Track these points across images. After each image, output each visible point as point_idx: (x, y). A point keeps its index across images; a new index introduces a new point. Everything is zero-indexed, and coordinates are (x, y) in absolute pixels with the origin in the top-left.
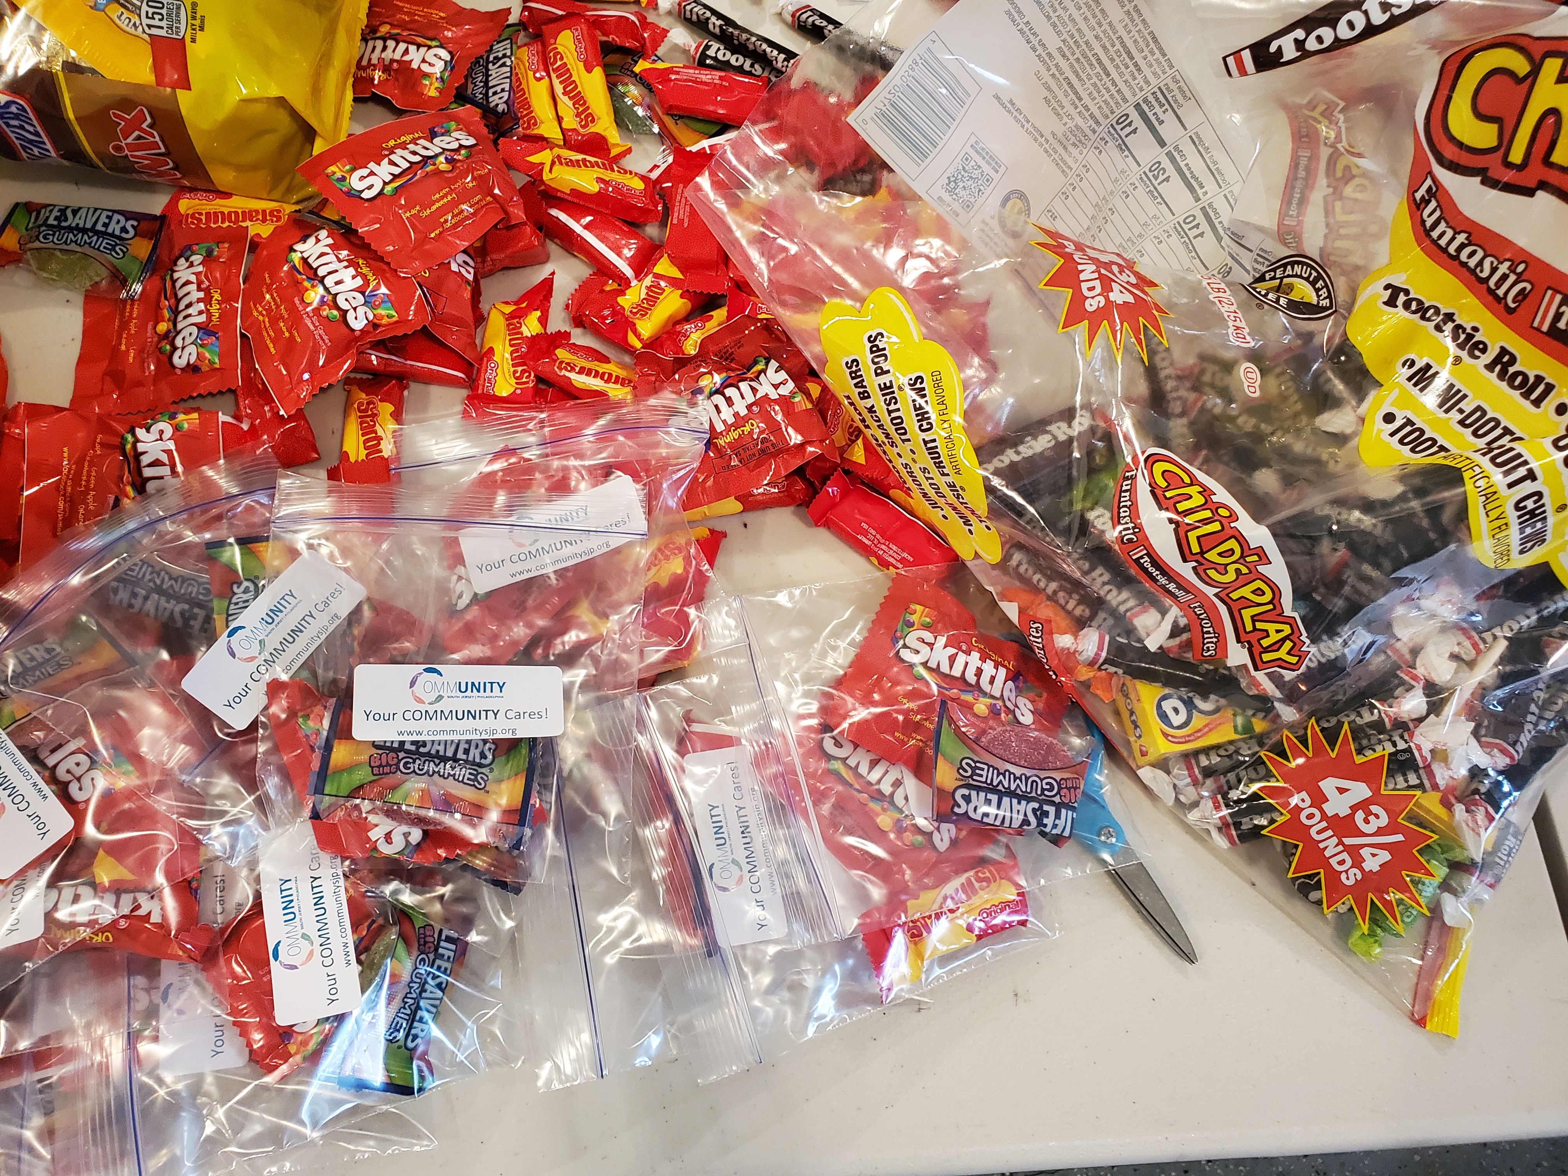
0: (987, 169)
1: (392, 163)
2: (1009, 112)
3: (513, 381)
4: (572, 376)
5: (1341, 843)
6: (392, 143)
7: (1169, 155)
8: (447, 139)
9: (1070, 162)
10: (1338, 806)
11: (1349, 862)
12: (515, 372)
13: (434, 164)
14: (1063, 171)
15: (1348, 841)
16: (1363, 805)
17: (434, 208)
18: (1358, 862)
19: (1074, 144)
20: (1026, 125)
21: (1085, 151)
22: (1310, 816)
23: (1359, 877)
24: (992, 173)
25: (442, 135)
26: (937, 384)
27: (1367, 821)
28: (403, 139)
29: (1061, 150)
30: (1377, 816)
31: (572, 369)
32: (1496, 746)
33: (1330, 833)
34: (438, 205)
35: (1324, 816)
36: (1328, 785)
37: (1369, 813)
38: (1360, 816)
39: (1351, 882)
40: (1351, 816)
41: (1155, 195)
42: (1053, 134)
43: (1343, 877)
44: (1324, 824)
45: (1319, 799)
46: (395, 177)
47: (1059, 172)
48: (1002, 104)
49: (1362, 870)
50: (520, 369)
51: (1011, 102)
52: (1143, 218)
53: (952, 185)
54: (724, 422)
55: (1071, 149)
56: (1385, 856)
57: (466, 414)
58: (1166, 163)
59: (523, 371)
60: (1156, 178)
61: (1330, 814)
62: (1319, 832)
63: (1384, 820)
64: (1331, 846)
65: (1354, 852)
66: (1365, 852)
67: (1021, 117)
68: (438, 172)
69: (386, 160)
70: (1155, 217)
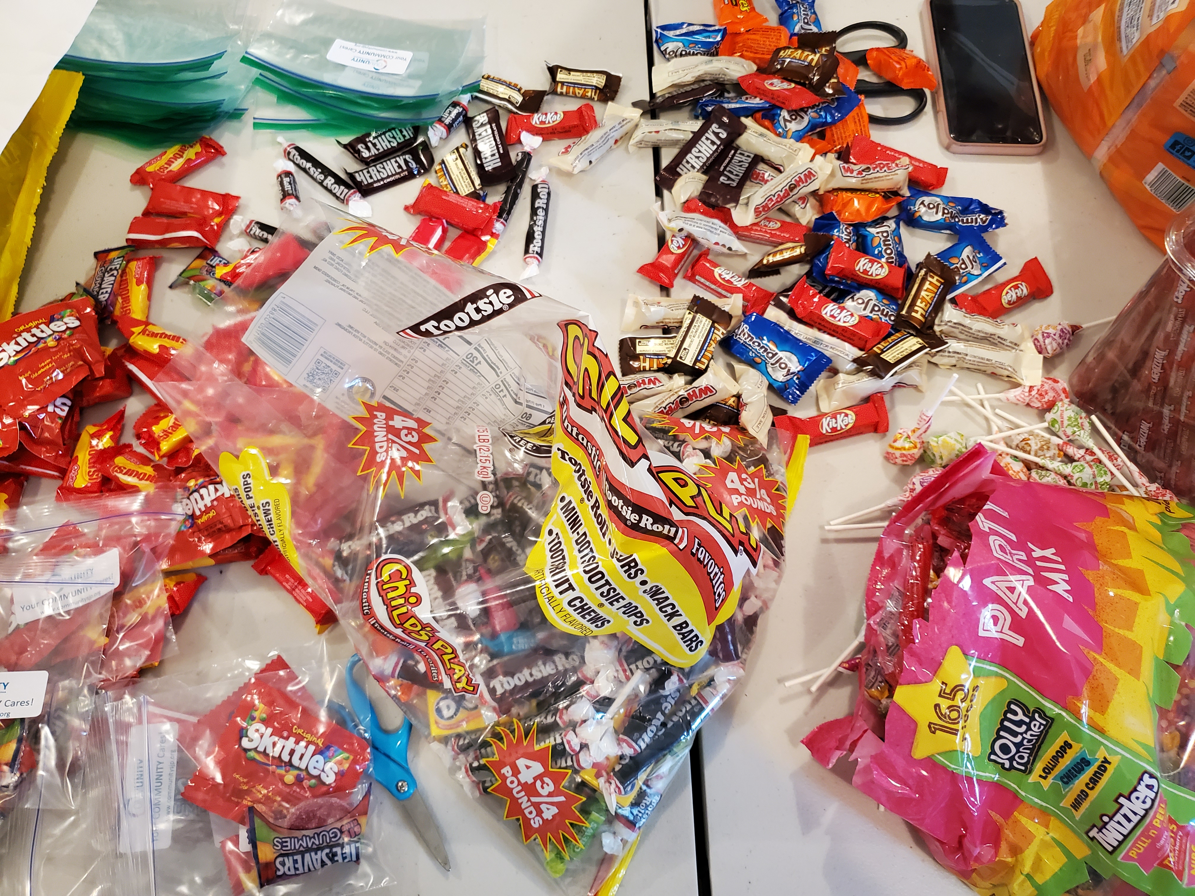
0: (334, 367)
1: (17, 343)
2: (349, 332)
3: (87, 478)
4: (120, 476)
5: (529, 800)
6: (22, 328)
7: (476, 349)
8: (59, 323)
9: (401, 358)
10: (526, 777)
11: (534, 813)
12: (90, 472)
13: (45, 342)
14: (396, 364)
15: (534, 799)
16: (540, 777)
17: (40, 372)
18: (540, 813)
19: (403, 347)
20: (363, 339)
21: (412, 351)
22: (512, 782)
23: (541, 822)
24: (339, 370)
25: (58, 320)
26: (277, 507)
27: (542, 787)
28: (30, 324)
29: (392, 351)
30: (548, 785)
31: (121, 472)
32: (625, 741)
33: (523, 793)
34: (42, 370)
35: (519, 783)
36: (521, 763)
37: (543, 782)
38: (538, 784)
39: (536, 826)
40: (534, 783)
41: (474, 371)
42: (385, 343)
43: (532, 822)
44: (520, 788)
45: (516, 772)
46: (18, 352)
47: (393, 365)
48: (344, 328)
49: (542, 818)
50: (93, 470)
51: (350, 326)
52: (471, 385)
53: (311, 378)
54: (200, 509)
55: (402, 350)
56: (554, 810)
57: (58, 499)
58: (476, 354)
59: (94, 472)
60: (473, 362)
61: (523, 781)
62: (518, 793)
63: (551, 788)
64: (524, 802)
65: (537, 805)
66: (543, 807)
67: (359, 335)
68: (47, 348)
69: (14, 341)
70: (478, 383)
